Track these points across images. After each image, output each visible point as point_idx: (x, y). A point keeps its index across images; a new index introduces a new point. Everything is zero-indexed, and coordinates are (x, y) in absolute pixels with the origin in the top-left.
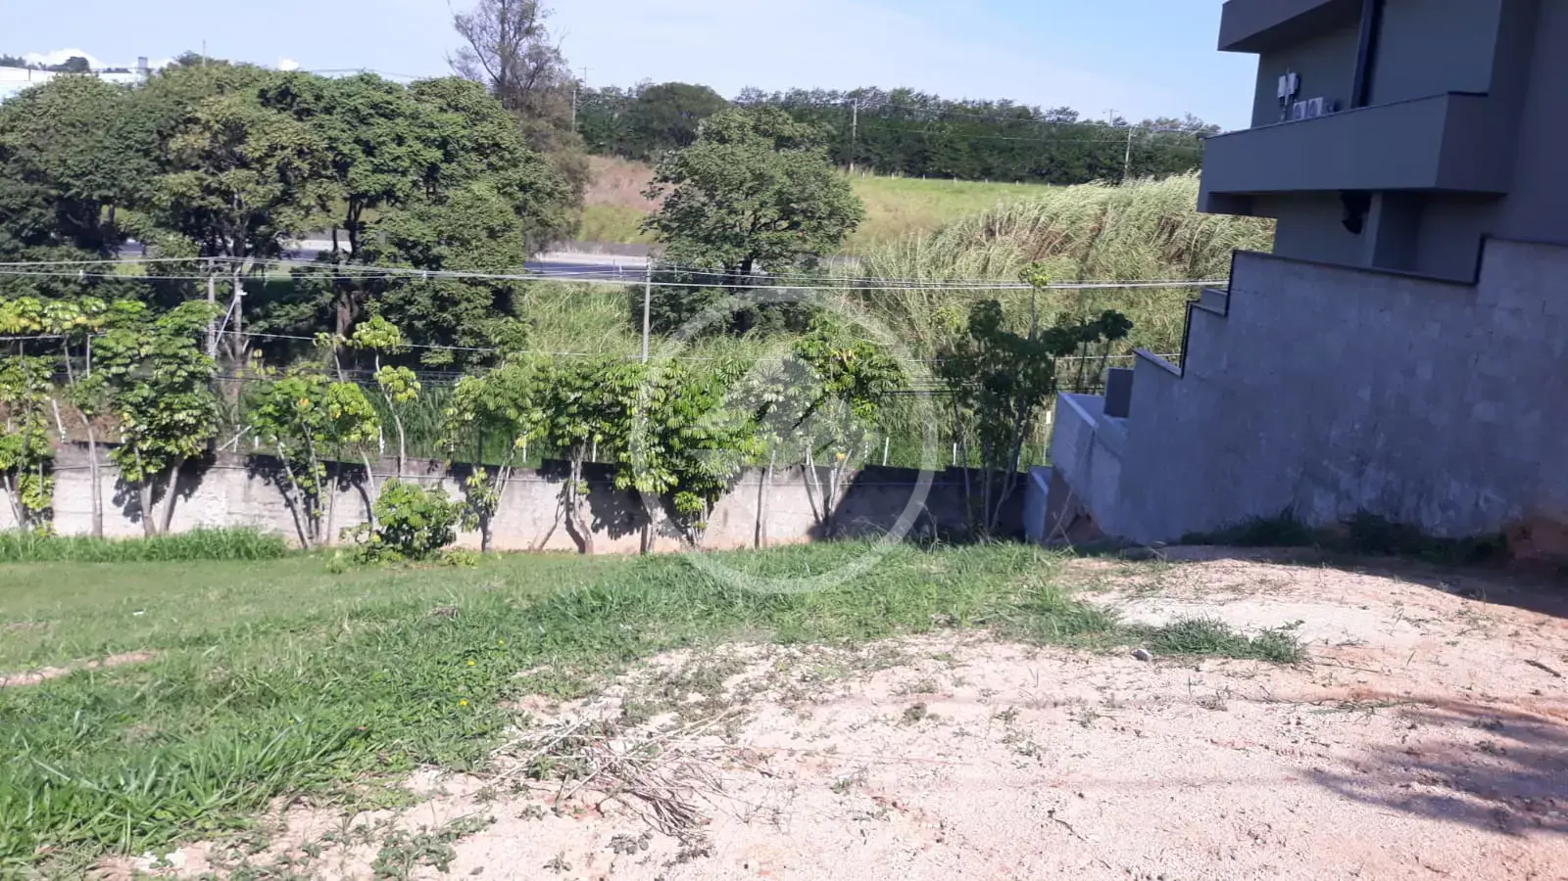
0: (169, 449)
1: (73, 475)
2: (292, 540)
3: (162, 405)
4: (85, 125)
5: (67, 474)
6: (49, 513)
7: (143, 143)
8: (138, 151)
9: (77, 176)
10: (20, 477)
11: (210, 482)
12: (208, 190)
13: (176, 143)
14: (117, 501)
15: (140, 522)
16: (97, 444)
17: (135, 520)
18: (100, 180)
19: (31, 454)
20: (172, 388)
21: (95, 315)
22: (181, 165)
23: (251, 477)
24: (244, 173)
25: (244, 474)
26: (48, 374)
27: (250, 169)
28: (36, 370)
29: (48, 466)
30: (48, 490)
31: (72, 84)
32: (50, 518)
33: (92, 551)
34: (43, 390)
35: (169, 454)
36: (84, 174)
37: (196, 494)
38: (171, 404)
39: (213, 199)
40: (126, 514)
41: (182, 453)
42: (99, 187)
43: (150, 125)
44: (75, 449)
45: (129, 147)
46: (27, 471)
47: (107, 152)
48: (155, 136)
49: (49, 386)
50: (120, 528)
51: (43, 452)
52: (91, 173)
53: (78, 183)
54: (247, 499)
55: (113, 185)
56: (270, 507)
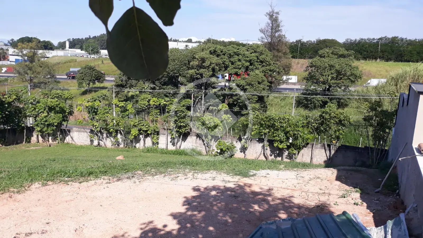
0: (180, 131)
1: (163, 136)
2: (204, 152)
3: (179, 121)
4: (174, 60)
5: (161, 135)
6: (158, 143)
7: (185, 63)
8: (184, 65)
9: (171, 71)
10: (152, 135)
11: (189, 139)
12: (197, 74)
13: (191, 64)
14: (171, 142)
15: (175, 147)
16: (167, 129)
17: (174, 146)
18: (176, 72)
19: (155, 130)
20: (182, 118)
21: (168, 101)
22: (192, 68)
23: (197, 138)
24: (204, 70)
25: (195, 137)
26: (158, 114)
27: (206, 69)
28: (156, 113)
29: (158, 133)
30: (158, 139)
31: (173, 50)
32: (158, 144)
33: (165, 152)
34: (158, 117)
35: (180, 132)
36: (173, 71)
37: (186, 141)
38: (181, 121)
39: (198, 76)
40: (172, 145)
41: (183, 132)
42: (176, 73)
43: (186, 59)
44: (163, 130)
45: (182, 64)
46: (154, 134)
47: (177, 66)
48: (187, 61)
49: (159, 116)
50: (171, 147)
51: (157, 130)
52: (174, 70)
53: (172, 73)
54: (196, 143)
55: (178, 73)
56: (200, 145)
